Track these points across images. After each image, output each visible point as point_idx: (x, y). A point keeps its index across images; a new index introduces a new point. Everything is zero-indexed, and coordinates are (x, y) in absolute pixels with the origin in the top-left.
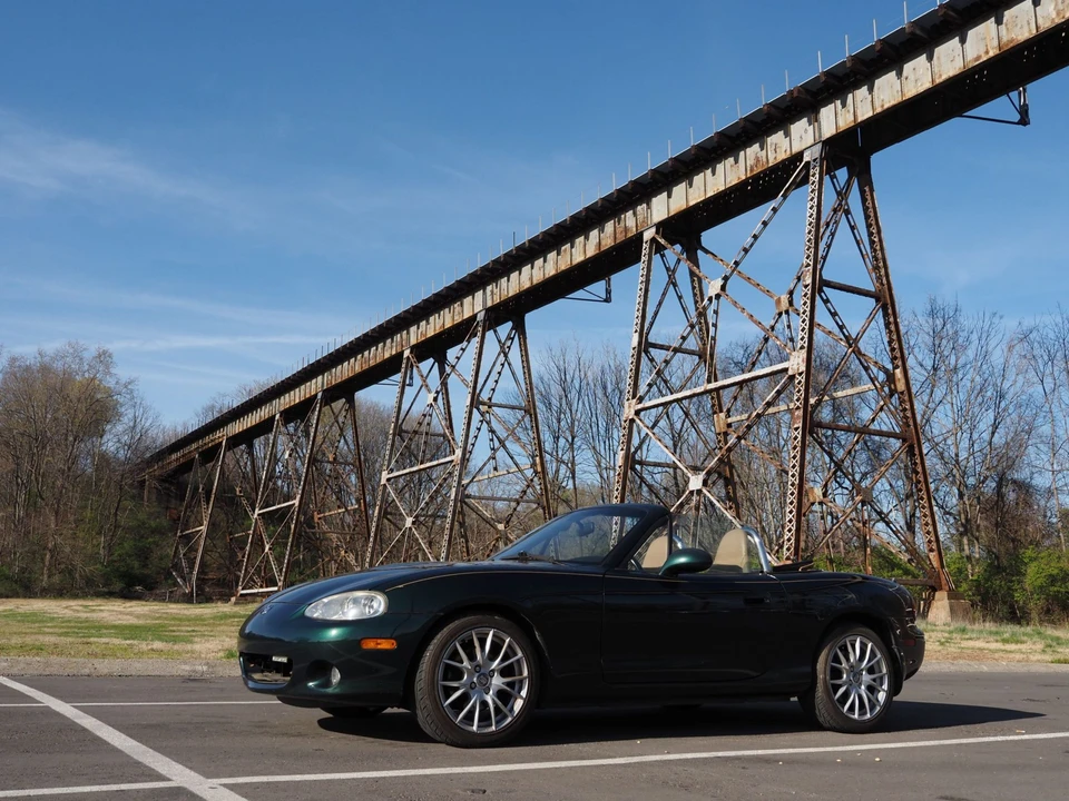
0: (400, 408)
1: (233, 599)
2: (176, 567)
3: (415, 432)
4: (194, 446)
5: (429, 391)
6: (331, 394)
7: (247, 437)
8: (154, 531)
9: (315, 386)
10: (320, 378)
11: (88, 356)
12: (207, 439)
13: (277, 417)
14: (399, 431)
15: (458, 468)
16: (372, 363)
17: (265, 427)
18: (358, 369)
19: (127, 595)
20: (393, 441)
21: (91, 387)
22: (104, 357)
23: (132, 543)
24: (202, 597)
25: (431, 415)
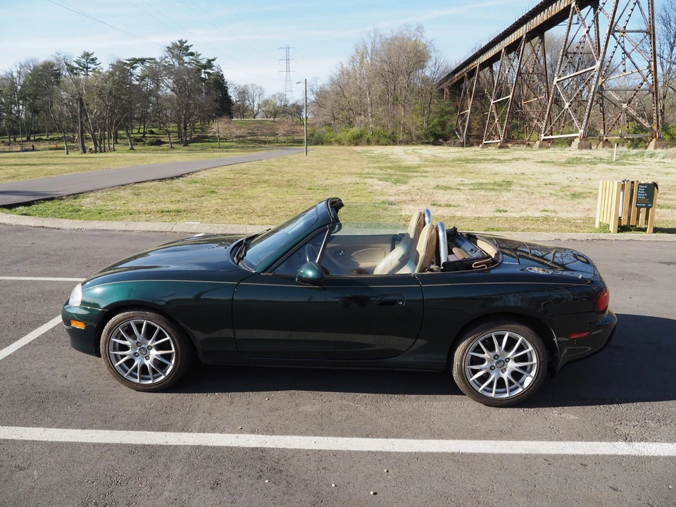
0: (567, 39)
1: (481, 146)
2: (457, 130)
3: (574, 53)
4: (465, 69)
5: (585, 27)
6: (531, 35)
7: (489, 63)
8: (447, 113)
9: (522, 32)
10: (525, 26)
11: (413, 29)
12: (470, 66)
13: (503, 51)
14: (566, 54)
15: (597, 73)
16: (553, 13)
17: (496, 57)
18: (545, 19)
19: (435, 143)
20: (562, 59)
21: (416, 45)
22: (420, 28)
23: (438, 119)
24: (469, 144)
25: (584, 42)
